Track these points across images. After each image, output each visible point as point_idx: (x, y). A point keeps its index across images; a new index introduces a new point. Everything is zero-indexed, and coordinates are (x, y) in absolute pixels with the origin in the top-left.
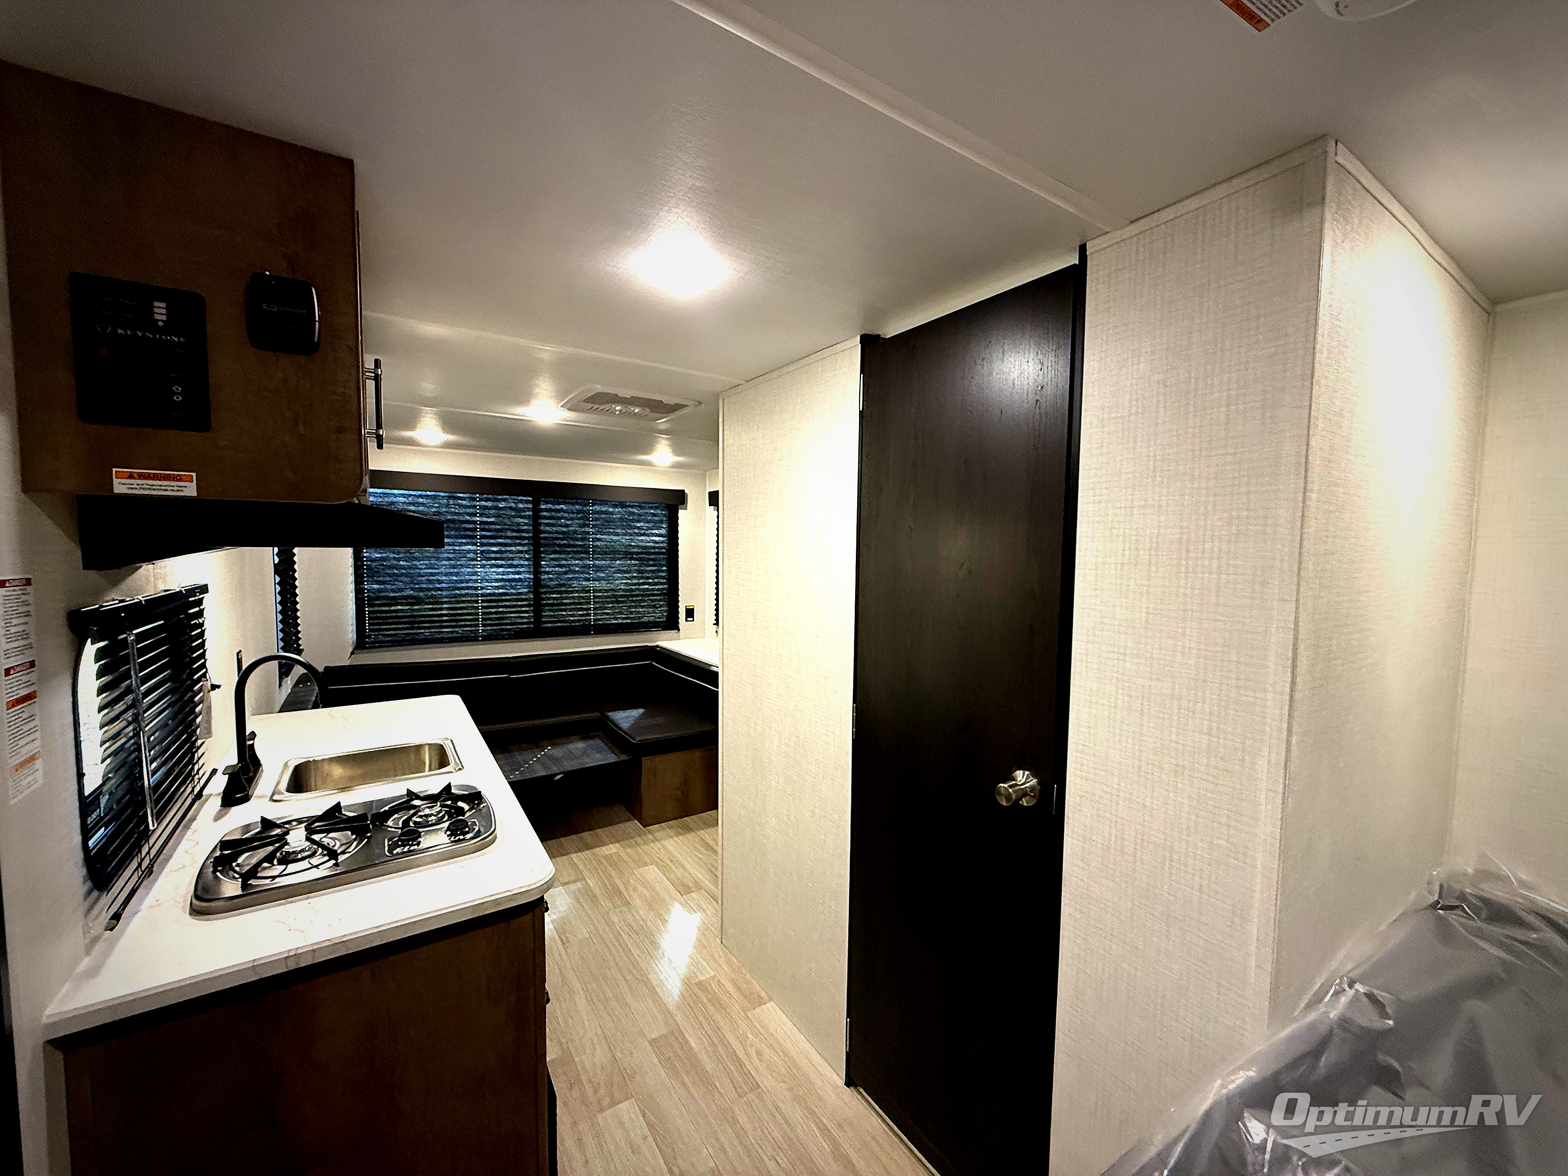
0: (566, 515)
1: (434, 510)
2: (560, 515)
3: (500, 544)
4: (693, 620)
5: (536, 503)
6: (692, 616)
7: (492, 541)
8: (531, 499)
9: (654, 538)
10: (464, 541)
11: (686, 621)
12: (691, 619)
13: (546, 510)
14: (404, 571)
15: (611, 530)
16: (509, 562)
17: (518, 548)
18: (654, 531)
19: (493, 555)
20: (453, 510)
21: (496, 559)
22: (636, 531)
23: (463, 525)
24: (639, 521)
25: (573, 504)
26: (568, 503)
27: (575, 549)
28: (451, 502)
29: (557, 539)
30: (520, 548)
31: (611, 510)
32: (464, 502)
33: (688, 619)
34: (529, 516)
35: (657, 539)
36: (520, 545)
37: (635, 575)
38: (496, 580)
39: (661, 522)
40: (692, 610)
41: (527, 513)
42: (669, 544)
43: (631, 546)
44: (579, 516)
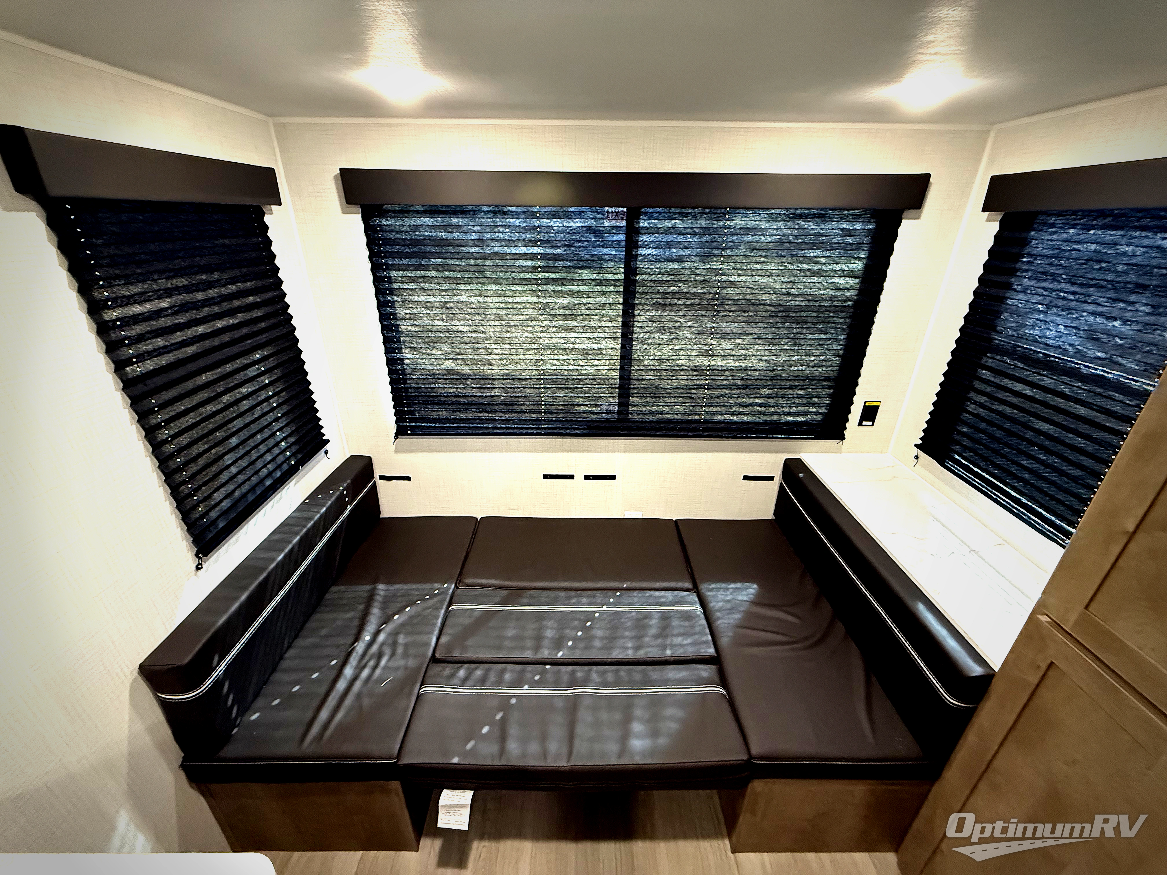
0: (680, 238)
1: (474, 236)
2: (670, 238)
3: (571, 294)
4: (873, 425)
5: (633, 216)
6: (873, 420)
7: (559, 288)
8: (625, 210)
9: (836, 280)
10: (519, 288)
11: (860, 424)
12: (870, 423)
13: (648, 231)
14: (441, 335)
15: (758, 266)
16: (585, 323)
17: (598, 299)
18: (838, 267)
19: (561, 312)
20: (501, 235)
21: (565, 317)
22: (805, 266)
23: (517, 263)
24: (813, 246)
25: (695, 217)
26: (686, 215)
27: (689, 302)
28: (498, 221)
29: (661, 282)
30: (602, 300)
31: (764, 225)
32: (517, 222)
33: (864, 423)
34: (619, 242)
35: (842, 282)
36: (604, 293)
37: (785, 347)
38: (565, 350)
39: (858, 247)
40: (878, 407)
41: (616, 238)
42: (861, 292)
43: (789, 294)
44: (704, 239)
